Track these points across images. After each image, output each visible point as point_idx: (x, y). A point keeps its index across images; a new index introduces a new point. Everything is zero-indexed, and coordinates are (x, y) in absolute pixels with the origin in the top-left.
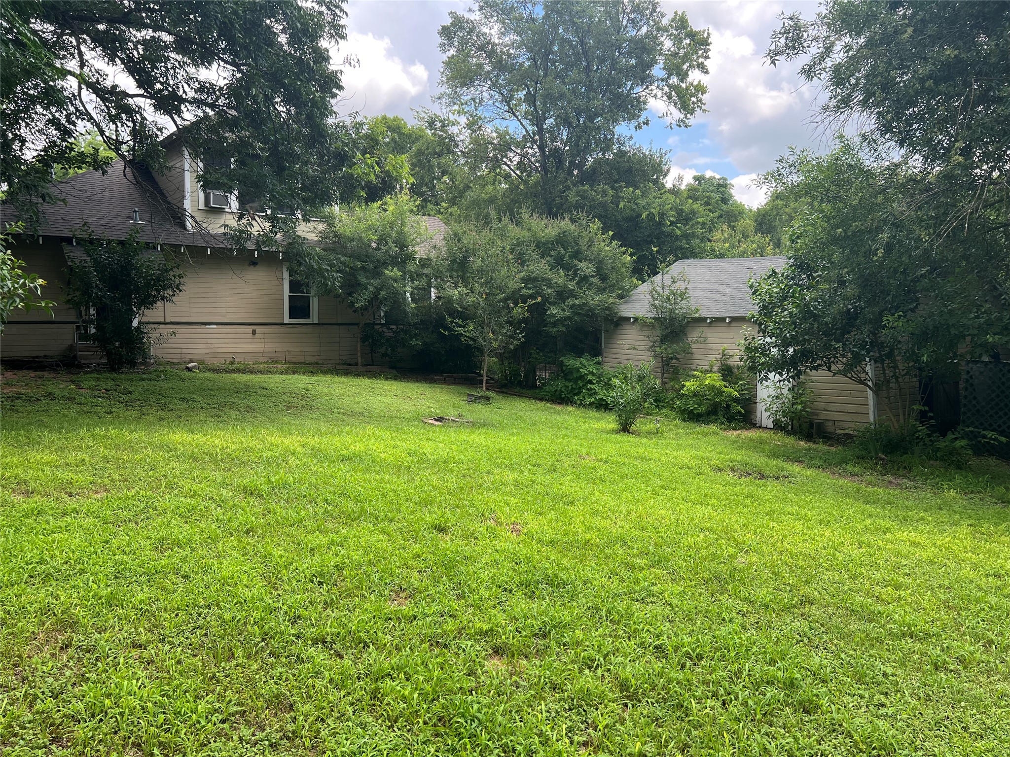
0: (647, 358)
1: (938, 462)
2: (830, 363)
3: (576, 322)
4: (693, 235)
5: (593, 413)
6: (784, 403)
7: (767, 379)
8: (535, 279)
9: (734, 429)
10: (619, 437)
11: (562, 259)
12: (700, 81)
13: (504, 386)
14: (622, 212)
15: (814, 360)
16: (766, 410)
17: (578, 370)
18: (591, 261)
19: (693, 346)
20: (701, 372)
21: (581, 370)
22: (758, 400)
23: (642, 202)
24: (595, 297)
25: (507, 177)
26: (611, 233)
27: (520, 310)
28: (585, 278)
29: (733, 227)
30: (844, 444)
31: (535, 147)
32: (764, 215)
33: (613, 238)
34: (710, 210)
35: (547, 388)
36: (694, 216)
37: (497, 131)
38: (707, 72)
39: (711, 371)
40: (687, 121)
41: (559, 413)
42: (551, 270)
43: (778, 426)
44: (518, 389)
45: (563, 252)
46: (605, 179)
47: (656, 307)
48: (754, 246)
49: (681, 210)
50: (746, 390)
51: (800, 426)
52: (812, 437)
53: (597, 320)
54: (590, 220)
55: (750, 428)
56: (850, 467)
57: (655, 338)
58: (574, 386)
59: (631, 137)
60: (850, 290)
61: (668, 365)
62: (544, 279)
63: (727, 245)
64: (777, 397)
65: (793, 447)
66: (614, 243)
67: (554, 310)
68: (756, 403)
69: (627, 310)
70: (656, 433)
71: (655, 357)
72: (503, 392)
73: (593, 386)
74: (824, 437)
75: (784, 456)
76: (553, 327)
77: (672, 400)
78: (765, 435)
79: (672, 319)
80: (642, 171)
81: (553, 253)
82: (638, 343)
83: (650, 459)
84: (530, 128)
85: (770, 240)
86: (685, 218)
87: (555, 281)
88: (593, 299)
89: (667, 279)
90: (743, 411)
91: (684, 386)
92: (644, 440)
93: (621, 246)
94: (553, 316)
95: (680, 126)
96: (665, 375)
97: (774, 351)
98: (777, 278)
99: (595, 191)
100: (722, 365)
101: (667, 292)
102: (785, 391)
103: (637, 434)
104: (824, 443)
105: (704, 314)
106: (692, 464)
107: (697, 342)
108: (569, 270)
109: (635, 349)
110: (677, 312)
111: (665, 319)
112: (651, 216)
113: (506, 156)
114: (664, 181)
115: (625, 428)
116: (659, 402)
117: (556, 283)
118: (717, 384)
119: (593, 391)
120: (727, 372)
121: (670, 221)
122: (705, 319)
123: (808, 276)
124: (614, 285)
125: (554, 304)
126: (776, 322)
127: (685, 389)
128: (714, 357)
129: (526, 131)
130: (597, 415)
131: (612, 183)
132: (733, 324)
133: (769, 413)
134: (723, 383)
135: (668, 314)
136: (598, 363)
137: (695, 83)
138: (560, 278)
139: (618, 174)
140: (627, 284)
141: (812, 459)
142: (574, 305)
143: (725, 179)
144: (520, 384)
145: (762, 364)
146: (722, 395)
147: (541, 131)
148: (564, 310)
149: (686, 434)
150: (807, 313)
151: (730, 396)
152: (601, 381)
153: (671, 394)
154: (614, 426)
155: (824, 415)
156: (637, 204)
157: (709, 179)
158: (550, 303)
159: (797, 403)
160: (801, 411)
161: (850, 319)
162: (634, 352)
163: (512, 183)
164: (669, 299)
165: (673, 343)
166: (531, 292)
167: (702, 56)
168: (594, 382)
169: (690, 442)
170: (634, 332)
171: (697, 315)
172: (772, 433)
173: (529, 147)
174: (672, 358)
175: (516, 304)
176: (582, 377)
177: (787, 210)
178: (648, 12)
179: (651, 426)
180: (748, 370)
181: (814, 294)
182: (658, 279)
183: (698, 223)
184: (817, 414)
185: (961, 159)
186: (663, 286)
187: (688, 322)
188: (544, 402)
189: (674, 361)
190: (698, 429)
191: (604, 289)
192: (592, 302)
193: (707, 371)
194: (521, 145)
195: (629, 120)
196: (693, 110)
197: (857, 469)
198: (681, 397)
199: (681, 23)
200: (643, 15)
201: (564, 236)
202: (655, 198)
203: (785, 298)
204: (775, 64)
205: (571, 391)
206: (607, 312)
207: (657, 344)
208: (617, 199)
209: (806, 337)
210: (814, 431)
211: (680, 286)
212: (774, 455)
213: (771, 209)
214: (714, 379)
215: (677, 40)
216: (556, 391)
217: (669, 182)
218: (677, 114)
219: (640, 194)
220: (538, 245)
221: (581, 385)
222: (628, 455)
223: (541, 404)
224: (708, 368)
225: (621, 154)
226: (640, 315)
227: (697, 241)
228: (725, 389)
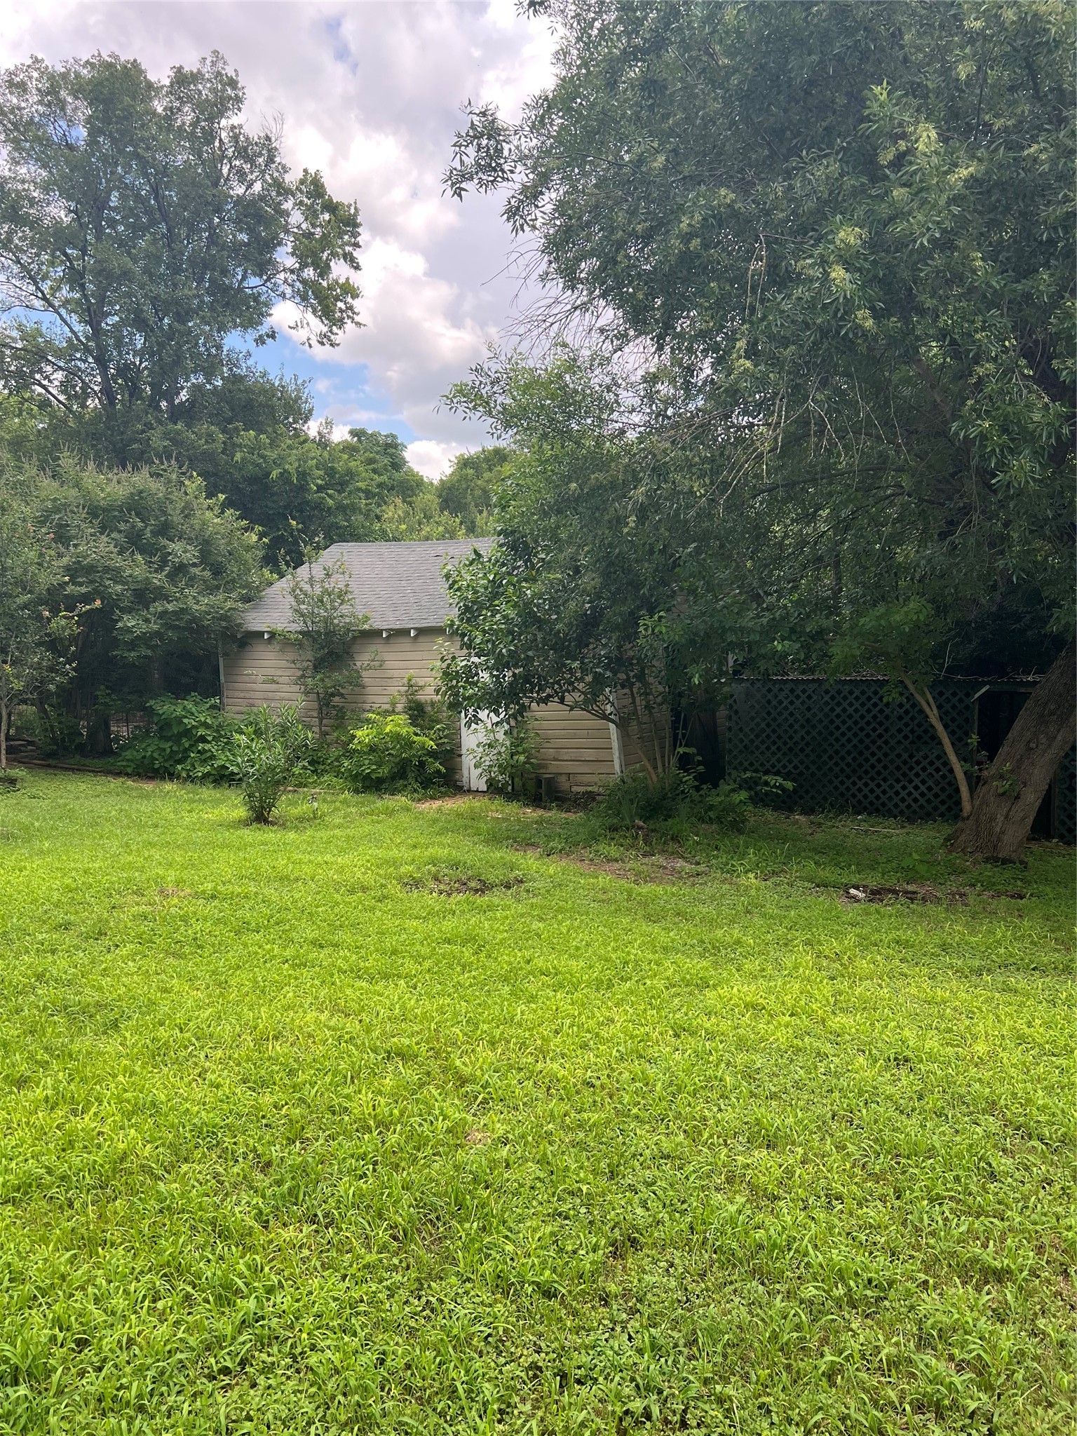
0: (293, 696)
1: (714, 827)
2: (563, 692)
3: (171, 640)
4: (354, 508)
5: (207, 792)
6: (499, 753)
7: (476, 720)
8: (91, 569)
9: (433, 798)
10: (248, 834)
11: (140, 534)
12: (348, 279)
13: (52, 755)
14: (240, 467)
15: (541, 689)
16: (476, 767)
17: (179, 721)
18: (190, 541)
19: (364, 674)
20: (378, 714)
21: (186, 721)
22: (464, 751)
23: (272, 454)
24: (201, 598)
25: (44, 404)
26: (222, 497)
27: (63, 622)
28: (181, 569)
29: (410, 503)
30: (585, 807)
31: (90, 360)
32: (450, 489)
33: (224, 507)
34: (375, 471)
35: (128, 754)
36: (352, 478)
37: (20, 328)
38: (357, 268)
39: (393, 712)
40: (333, 337)
41: (147, 796)
42: (120, 553)
43: (494, 789)
44: (78, 757)
45: (140, 524)
46: (211, 415)
47: (302, 615)
48: (441, 529)
49: (332, 468)
50: (446, 737)
51: (524, 785)
52: (541, 800)
53: (209, 638)
54: (184, 474)
55: (455, 795)
56: (603, 848)
57: (305, 664)
58: (175, 748)
59: (249, 354)
60: (589, 580)
61: (327, 705)
62: (107, 569)
63: (404, 527)
64: (490, 746)
65: (519, 820)
66: (228, 512)
67: (129, 621)
68: (460, 756)
69: (257, 621)
70: (313, 819)
71: (306, 693)
72: (49, 766)
73: (207, 747)
74: (557, 799)
75: (508, 838)
76: (129, 650)
77: (337, 760)
78: (477, 803)
79: (330, 634)
80: (268, 406)
81: (122, 526)
82: (279, 673)
83: (297, 880)
84: (78, 328)
85: (461, 523)
86: (339, 481)
87: (128, 572)
88: (197, 603)
89: (318, 571)
90: (444, 770)
91: (354, 737)
92: (292, 835)
93: (241, 517)
94: (129, 630)
95: (322, 344)
96: (324, 721)
97: (485, 676)
98: (482, 563)
99: (193, 433)
100: (410, 701)
101: (318, 590)
102: (501, 736)
103: (282, 824)
104: (560, 808)
105: (377, 624)
106: (369, 879)
107: (369, 668)
108: (152, 554)
109: (274, 682)
110: (336, 621)
111: (318, 632)
112: (284, 475)
113: (40, 371)
114: (305, 428)
115: (261, 816)
116: (317, 765)
117: (130, 576)
118: (404, 731)
119: (209, 754)
120: (417, 712)
121: (317, 485)
122: (379, 632)
123: (525, 562)
124: (233, 581)
125: (129, 611)
126: (484, 632)
127: (356, 741)
128: (396, 690)
129: (72, 331)
130: (217, 794)
131: (224, 423)
132: (421, 639)
133: (480, 770)
134: (412, 729)
135: (322, 625)
136: (214, 707)
137: (342, 281)
138: (137, 568)
139: (232, 409)
140: (255, 579)
141: (549, 838)
142: (165, 612)
143: (394, 437)
144: (81, 749)
145: (469, 698)
146: (411, 748)
147: (97, 332)
148: (147, 621)
149: (362, 815)
150: (530, 618)
151: (423, 748)
152: (221, 736)
153: (335, 751)
154: (242, 812)
155: (554, 767)
156: (263, 457)
157: (372, 435)
158: (122, 610)
159: (518, 753)
160: (525, 763)
161: (589, 625)
162: (274, 686)
163: (52, 416)
164: (322, 601)
165: (332, 669)
166: (83, 590)
167: (349, 244)
168: (210, 738)
169: (367, 829)
170: (271, 655)
171: (366, 627)
172: (486, 800)
173: (80, 359)
174: (333, 695)
175: (55, 611)
176: (187, 732)
177: (479, 482)
178: (261, 160)
179: (303, 808)
180: (449, 708)
181: (539, 587)
182: (303, 571)
183: (359, 489)
184: (545, 767)
185: (748, 364)
186: (311, 581)
187: (354, 638)
188: (121, 779)
189: (337, 699)
190: (379, 803)
191: (218, 588)
192: (196, 607)
193: (386, 711)
194: (67, 353)
195: (245, 327)
196: (341, 320)
197: (614, 851)
198: (350, 754)
199: (314, 187)
200: (253, 163)
201: (141, 498)
202: (290, 447)
203: (495, 596)
204: (460, 196)
205: (171, 757)
206: (224, 624)
207: (309, 673)
208: (230, 448)
209: (530, 653)
210: (543, 791)
211: (338, 582)
212: (494, 839)
213: (458, 481)
214: (398, 724)
215: (311, 214)
216: (144, 757)
217: (312, 429)
218: (317, 326)
219: (268, 441)
220: (94, 512)
221: (187, 745)
222: (256, 877)
223: (115, 783)
224: (387, 707)
225: (237, 379)
226: (279, 627)
227: (361, 518)
228: (416, 738)
